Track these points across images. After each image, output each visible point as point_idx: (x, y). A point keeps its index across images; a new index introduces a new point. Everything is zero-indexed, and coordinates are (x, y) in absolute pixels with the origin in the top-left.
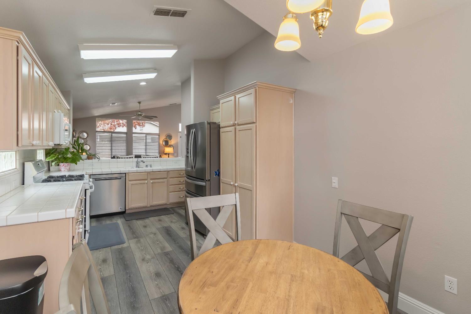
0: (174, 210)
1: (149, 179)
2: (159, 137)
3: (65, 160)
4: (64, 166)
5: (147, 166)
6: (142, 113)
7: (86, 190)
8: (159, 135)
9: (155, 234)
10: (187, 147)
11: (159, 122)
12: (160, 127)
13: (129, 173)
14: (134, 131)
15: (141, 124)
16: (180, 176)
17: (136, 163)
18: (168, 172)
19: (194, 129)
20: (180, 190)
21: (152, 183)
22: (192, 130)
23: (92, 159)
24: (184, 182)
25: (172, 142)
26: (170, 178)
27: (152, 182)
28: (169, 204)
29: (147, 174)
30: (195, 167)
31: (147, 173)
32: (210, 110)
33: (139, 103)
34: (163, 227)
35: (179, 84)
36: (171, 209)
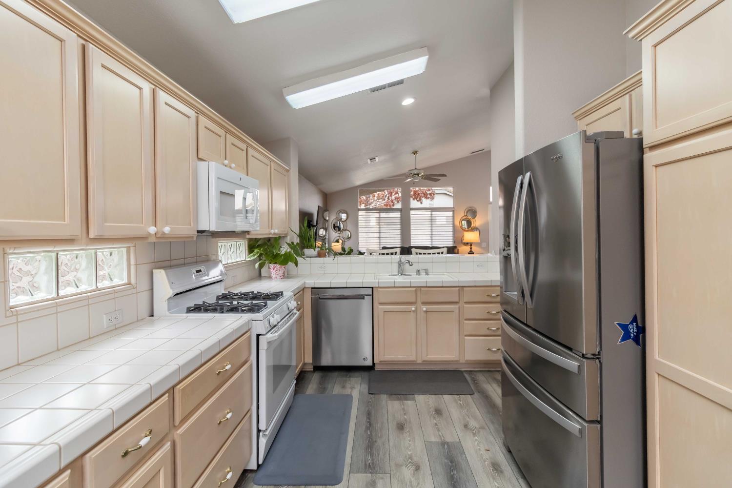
0: (475, 381)
1: (419, 302)
2: (454, 214)
3: (276, 258)
4: (275, 269)
5: (418, 272)
6: (419, 171)
7: (258, 336)
8: (453, 210)
9: (417, 468)
10: (505, 231)
11: (453, 187)
12: (456, 197)
13: (379, 287)
14: (412, 206)
15: (429, 196)
16: (489, 299)
17: (397, 264)
18: (461, 288)
19: (526, 172)
20: (489, 332)
21: (426, 312)
22: (519, 179)
23: (325, 256)
24: (499, 332)
25: (477, 222)
26: (466, 303)
27: (424, 309)
28: (464, 362)
29: (416, 290)
30: (531, 295)
31: (414, 289)
32: (576, 118)
33: (415, 153)
34: (444, 444)
35: (486, 91)
36: (467, 376)
